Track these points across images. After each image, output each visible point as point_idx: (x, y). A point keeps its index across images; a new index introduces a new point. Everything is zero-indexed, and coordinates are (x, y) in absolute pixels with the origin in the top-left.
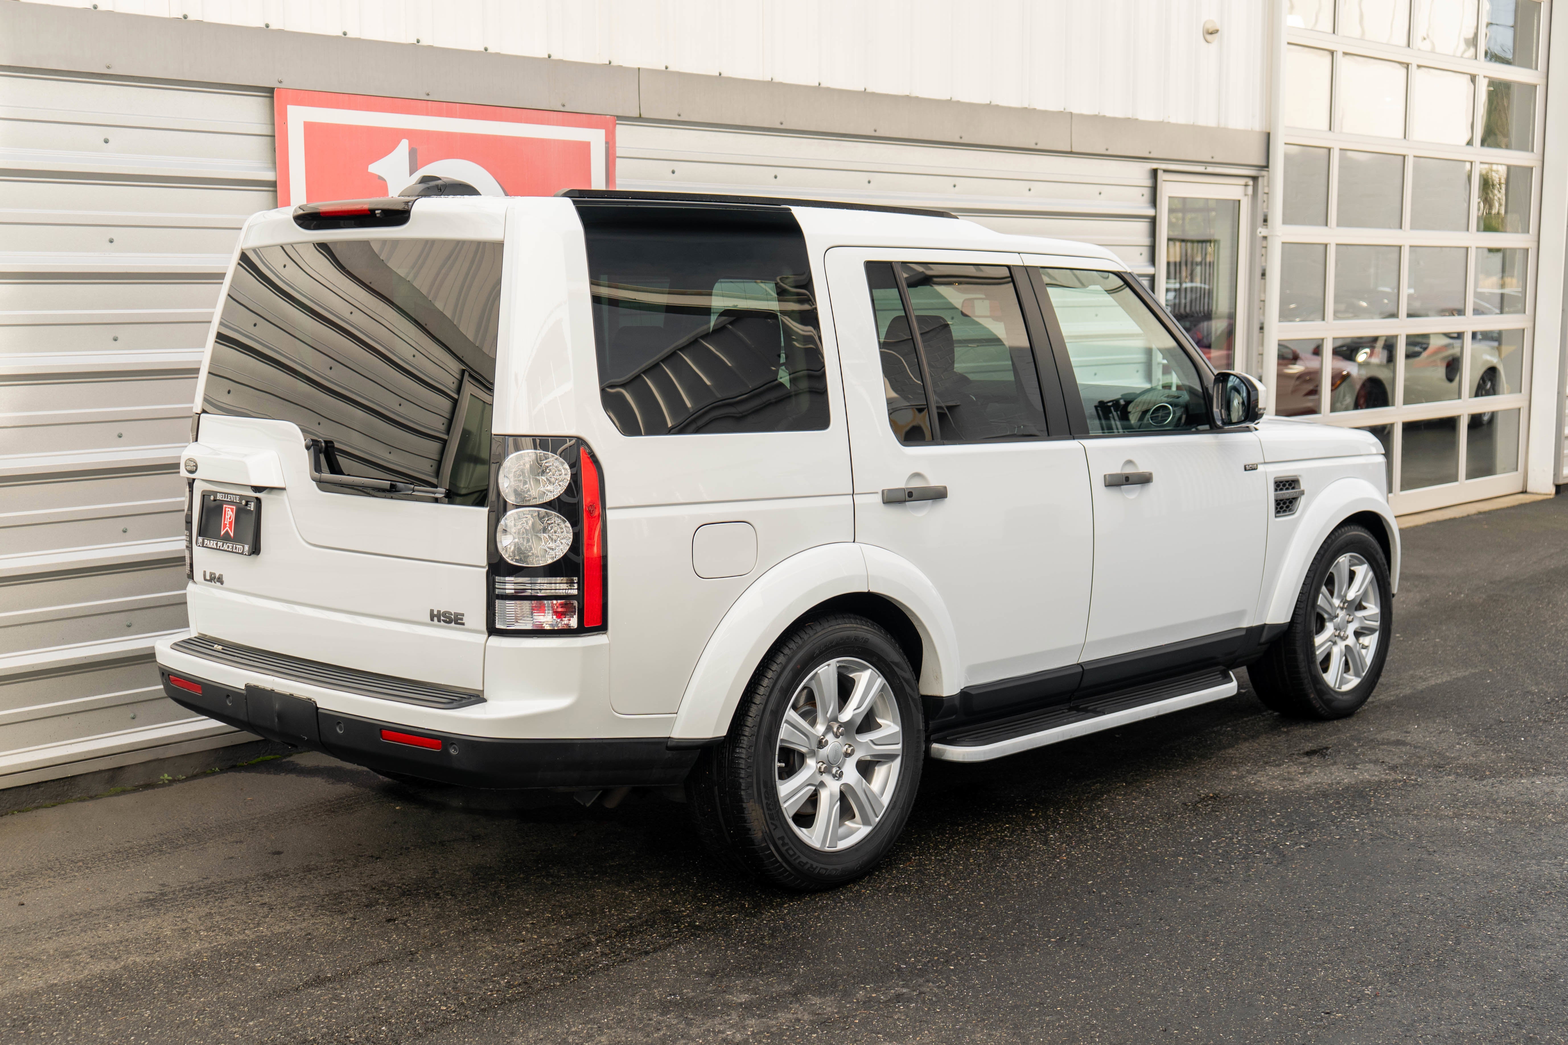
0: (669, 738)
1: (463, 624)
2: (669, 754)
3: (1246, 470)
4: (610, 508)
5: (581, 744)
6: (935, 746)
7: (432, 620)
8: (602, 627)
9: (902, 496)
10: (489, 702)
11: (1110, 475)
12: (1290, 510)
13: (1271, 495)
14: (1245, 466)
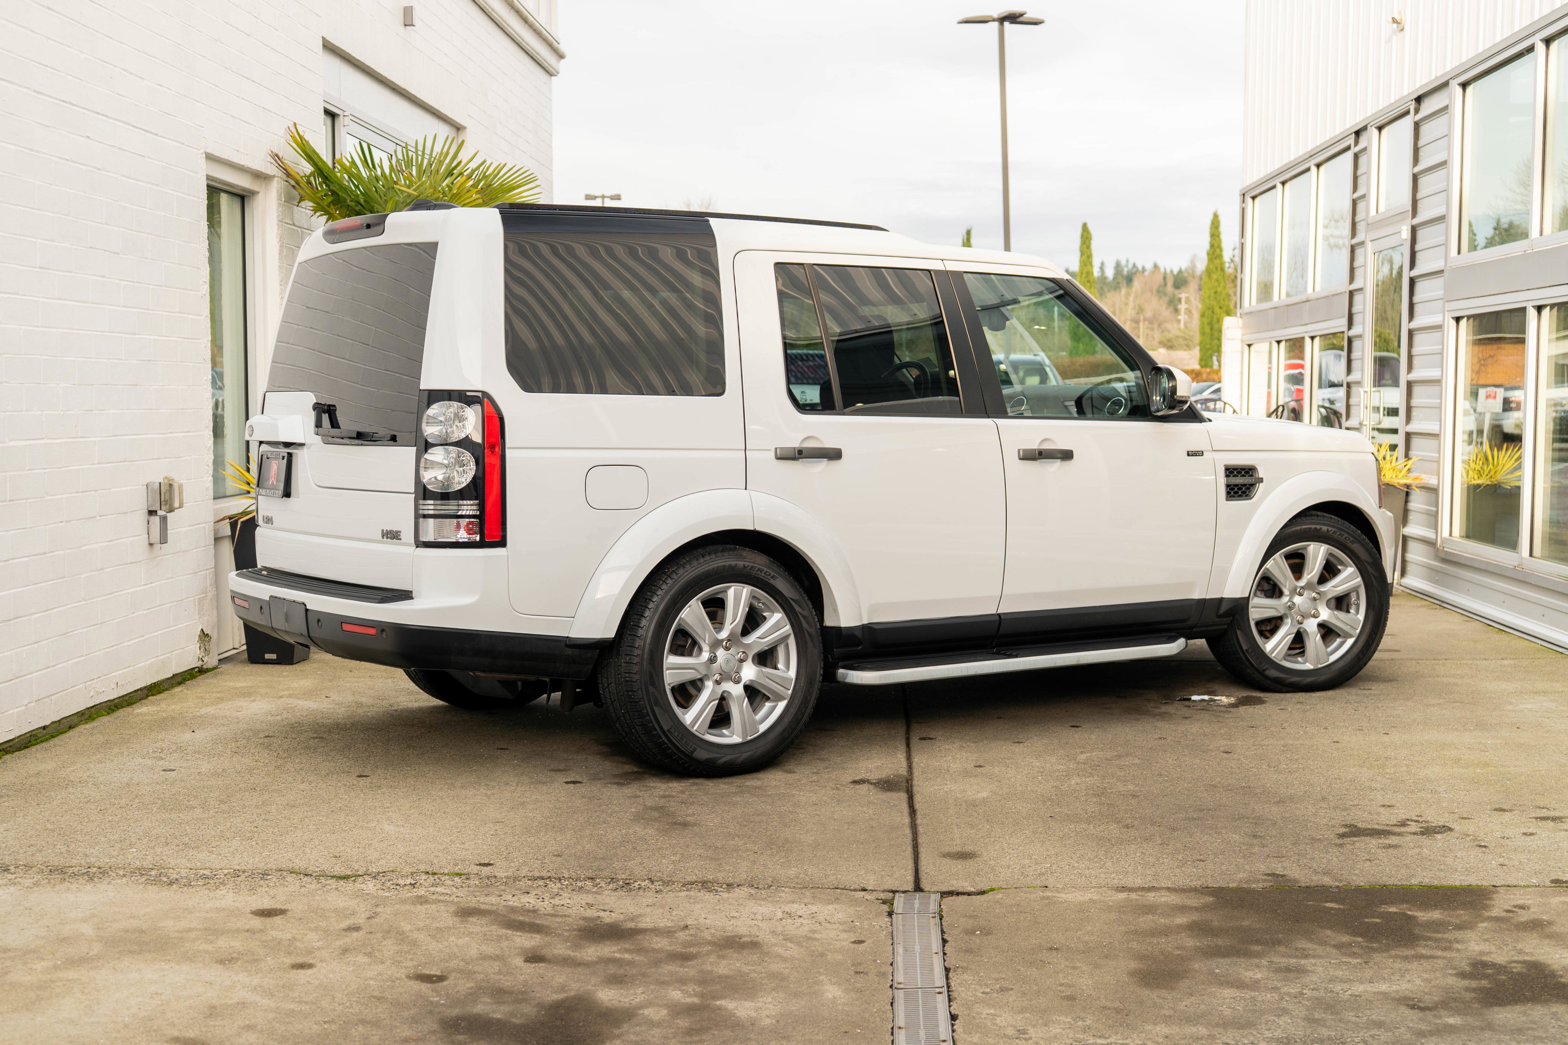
0: (568, 637)
1: (400, 539)
2: (569, 651)
3: (1188, 455)
4: (509, 448)
5: (486, 635)
6: (841, 671)
7: (383, 538)
8: (502, 543)
9: (791, 455)
10: (415, 599)
11: (1024, 450)
12: (1247, 495)
13: (1222, 481)
14: (1188, 452)
